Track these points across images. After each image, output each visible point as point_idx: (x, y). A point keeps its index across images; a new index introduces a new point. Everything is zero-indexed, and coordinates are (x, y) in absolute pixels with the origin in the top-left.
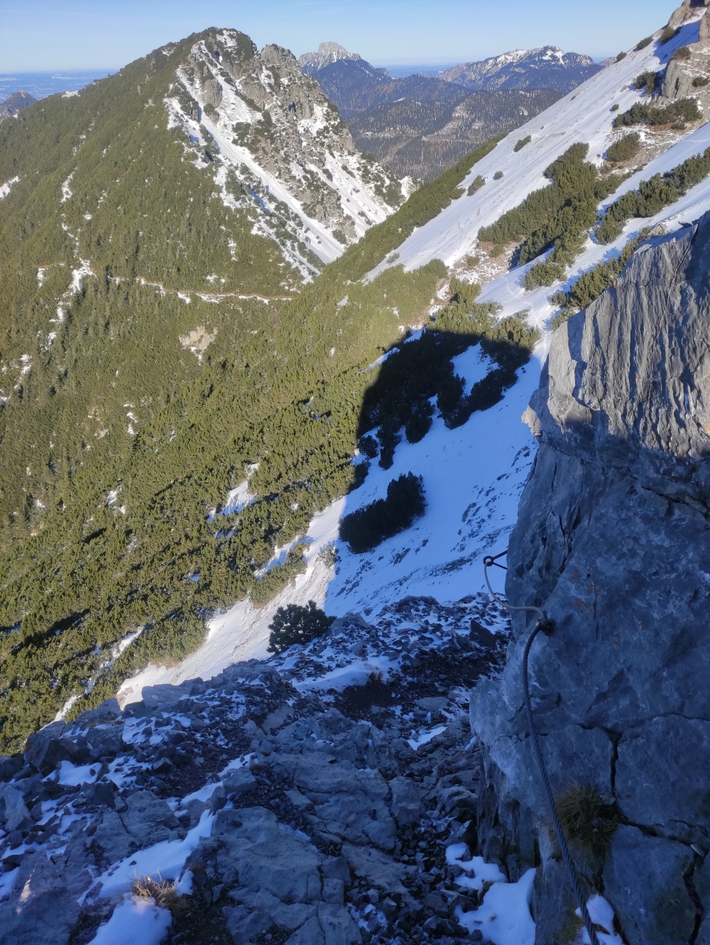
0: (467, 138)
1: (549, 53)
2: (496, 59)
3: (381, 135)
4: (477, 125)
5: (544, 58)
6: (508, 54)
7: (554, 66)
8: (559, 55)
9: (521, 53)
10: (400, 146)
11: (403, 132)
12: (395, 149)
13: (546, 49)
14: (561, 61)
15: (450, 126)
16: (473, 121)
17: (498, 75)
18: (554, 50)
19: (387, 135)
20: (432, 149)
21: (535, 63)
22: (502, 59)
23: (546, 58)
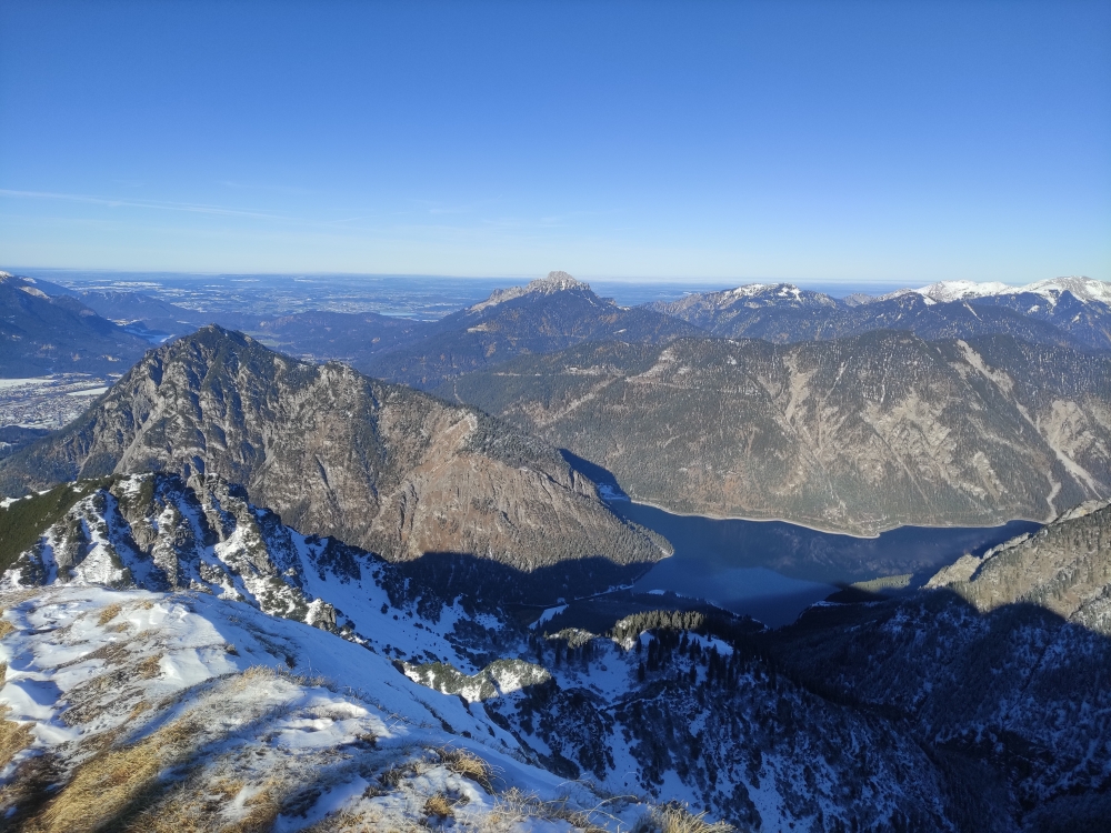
0: (672, 382)
1: (785, 290)
2: (732, 291)
3: (586, 372)
4: (683, 371)
5: (780, 294)
6: (746, 287)
7: (790, 302)
8: (796, 292)
9: (759, 287)
10: (604, 384)
11: (609, 371)
12: (598, 387)
13: (781, 286)
14: (798, 298)
15: (656, 369)
16: (680, 365)
17: (729, 310)
18: (790, 287)
19: (592, 372)
20: (635, 390)
21: (770, 298)
22: (739, 291)
23: (781, 294)
